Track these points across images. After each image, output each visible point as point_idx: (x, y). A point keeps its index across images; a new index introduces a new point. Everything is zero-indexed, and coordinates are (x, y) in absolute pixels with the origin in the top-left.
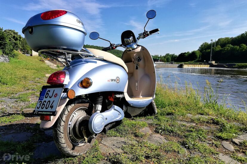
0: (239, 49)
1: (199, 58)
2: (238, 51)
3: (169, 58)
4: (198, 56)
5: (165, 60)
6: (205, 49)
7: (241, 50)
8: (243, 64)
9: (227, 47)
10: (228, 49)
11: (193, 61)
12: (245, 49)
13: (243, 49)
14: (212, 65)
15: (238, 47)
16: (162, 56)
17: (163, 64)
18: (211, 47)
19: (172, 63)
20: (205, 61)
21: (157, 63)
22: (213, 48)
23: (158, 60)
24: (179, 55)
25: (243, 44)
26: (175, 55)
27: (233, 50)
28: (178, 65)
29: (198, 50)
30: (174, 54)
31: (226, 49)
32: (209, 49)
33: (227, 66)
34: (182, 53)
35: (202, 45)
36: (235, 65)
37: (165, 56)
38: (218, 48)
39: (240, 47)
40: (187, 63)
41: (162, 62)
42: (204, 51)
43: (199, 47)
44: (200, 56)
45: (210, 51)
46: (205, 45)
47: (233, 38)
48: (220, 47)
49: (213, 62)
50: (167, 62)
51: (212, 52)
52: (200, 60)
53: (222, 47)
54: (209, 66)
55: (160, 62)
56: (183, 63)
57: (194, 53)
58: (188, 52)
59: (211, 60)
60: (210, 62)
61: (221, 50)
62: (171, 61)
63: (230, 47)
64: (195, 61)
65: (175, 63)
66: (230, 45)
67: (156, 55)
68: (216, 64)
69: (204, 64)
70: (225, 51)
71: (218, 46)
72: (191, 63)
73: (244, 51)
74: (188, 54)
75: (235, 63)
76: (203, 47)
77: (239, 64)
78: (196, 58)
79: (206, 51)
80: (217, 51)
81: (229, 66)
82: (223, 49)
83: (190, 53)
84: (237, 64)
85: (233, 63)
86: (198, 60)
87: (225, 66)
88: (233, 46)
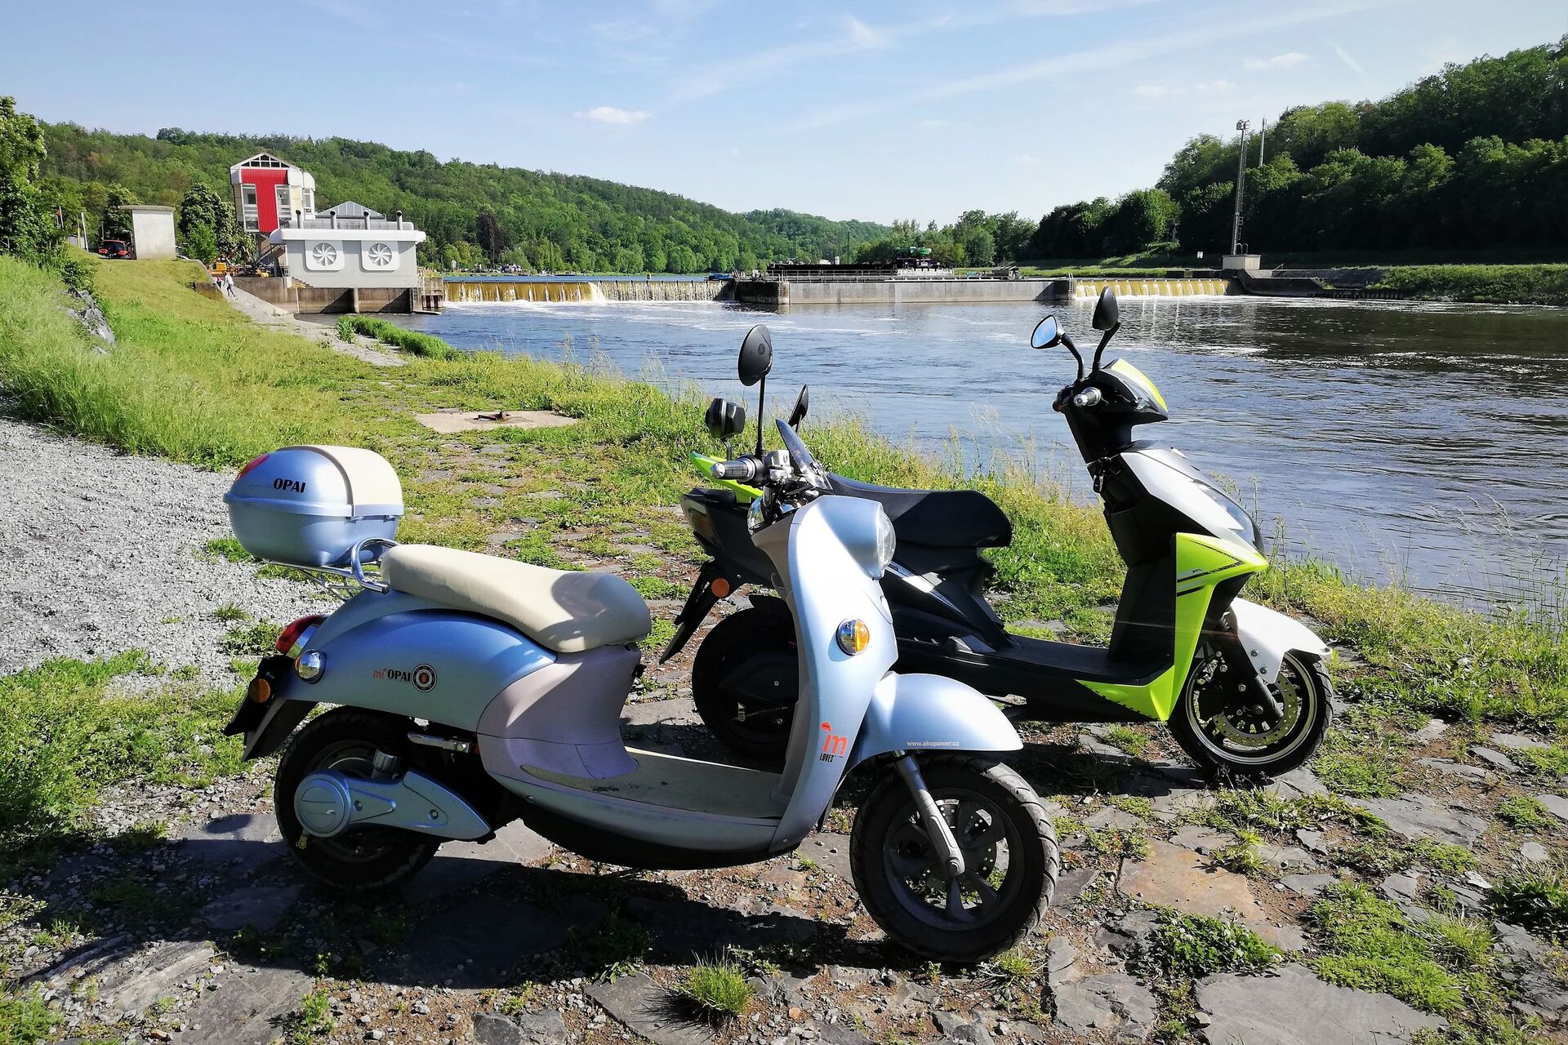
0: (1403, 178)
1: (1167, 237)
2: (1395, 188)
3: (982, 239)
4: (1161, 226)
5: (961, 251)
6: (1204, 183)
7: (1418, 183)
8: (1424, 270)
9: (1335, 165)
10: (1337, 176)
11: (1131, 258)
12: (1441, 178)
13: (1429, 174)
14: (1240, 283)
15: (1400, 164)
16: (940, 228)
17: (949, 280)
18: (1238, 164)
19: (1002, 276)
20: (1200, 255)
21: (912, 280)
22: (1248, 171)
23: (919, 255)
24: (1047, 222)
25: (1430, 147)
26: (1021, 222)
27: (1367, 182)
28: (1037, 288)
29: (1160, 185)
30: (1014, 215)
31: (1326, 180)
32: (1225, 181)
33: (1330, 287)
34: (1061, 204)
35: (1183, 156)
36: (1377, 277)
37: (959, 225)
38: (1283, 173)
39: (1411, 160)
40: (1094, 269)
41: (940, 272)
42: (1198, 191)
43: (1168, 168)
44: (1170, 225)
45: (1234, 190)
46: (1199, 155)
47: (1368, 105)
48: (1290, 164)
49: (1251, 264)
50: (972, 265)
51: (1245, 200)
52: (1172, 251)
53: (1303, 167)
54: (1223, 285)
55: (932, 273)
56: (1069, 270)
57: (1134, 207)
58: (1100, 201)
59: (1239, 251)
60: (1229, 262)
61: (1296, 188)
62: (998, 259)
63: (1351, 167)
64: (1143, 255)
65: (1022, 269)
66: (1354, 152)
67: (901, 222)
68: (1267, 274)
69: (1197, 275)
70: (1324, 188)
71: (1282, 160)
72: (1114, 270)
73: (1437, 190)
74: (1098, 216)
75: (1380, 268)
76: (1190, 165)
77: (1400, 271)
78: (1150, 236)
79: (1204, 194)
80: (1272, 190)
81: (1345, 285)
82: (1308, 175)
83: (1113, 208)
84: (1392, 268)
85: (1368, 268)
86: (1162, 248)
87: (1319, 283)
88: (1369, 160)
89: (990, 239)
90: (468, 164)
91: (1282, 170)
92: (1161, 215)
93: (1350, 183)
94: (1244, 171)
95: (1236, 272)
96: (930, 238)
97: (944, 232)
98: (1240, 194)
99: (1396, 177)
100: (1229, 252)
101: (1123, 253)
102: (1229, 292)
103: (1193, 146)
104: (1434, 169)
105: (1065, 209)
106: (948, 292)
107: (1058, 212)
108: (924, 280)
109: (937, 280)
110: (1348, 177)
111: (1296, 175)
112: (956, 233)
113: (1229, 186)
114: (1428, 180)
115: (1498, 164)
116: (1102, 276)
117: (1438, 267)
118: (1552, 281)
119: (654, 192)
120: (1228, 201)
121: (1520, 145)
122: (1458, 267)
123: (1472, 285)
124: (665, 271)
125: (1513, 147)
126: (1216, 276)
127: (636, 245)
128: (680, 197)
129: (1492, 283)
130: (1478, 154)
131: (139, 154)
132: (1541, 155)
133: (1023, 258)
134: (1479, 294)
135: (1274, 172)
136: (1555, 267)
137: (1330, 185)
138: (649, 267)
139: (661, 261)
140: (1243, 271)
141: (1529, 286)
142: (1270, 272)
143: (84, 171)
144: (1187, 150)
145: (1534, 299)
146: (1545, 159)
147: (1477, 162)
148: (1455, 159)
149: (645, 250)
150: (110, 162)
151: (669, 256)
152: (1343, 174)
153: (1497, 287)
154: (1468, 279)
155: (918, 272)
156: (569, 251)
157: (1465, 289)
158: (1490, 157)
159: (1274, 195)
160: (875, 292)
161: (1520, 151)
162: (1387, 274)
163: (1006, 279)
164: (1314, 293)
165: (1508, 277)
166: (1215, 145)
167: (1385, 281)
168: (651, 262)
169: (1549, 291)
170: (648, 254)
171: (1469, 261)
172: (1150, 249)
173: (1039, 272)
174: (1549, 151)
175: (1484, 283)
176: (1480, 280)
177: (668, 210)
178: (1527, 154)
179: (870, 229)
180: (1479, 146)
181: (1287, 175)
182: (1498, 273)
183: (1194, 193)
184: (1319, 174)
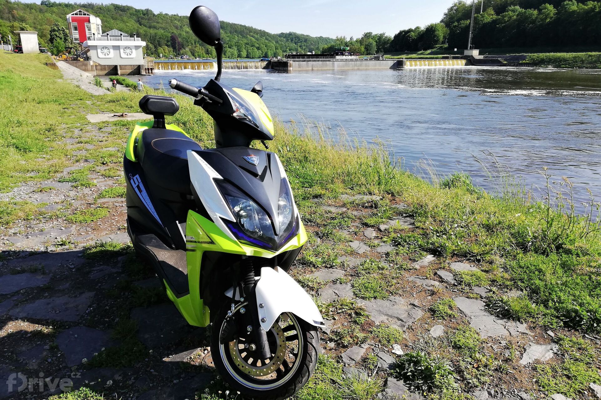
0: (537, 18)
1: (443, 43)
2: (533, 22)
3: (371, 44)
4: (441, 39)
5: (363, 49)
6: (458, 20)
7: (542, 20)
8: (542, 55)
9: (510, 12)
10: (510, 17)
11: (429, 51)
12: (551, 18)
13: (547, 16)
14: (471, 61)
15: (536, 12)
16: (355, 39)
17: (356, 60)
18: (471, 13)
19: (377, 59)
20: (456, 50)
21: (342, 60)
22: (476, 15)
23: (344, 50)
24: (396, 37)
25: (548, 5)
26: (387, 37)
27: (523, 19)
28: (391, 63)
29: (442, 21)
30: (384, 34)
31: (506, 19)
32: (467, 20)
33: (505, 62)
34: (402, 29)
35: (451, 9)
36: (524, 58)
37: (362, 38)
39: (540, 10)
40: (414, 56)
41: (353, 57)
42: (456, 24)
43: (445, 15)
44: (444, 37)
45: (470, 23)
46: (457, 9)
48: (493, 12)
49: (475, 53)
50: (367, 54)
51: (474, 27)
52: (445, 48)
53: (498, 14)
54: (464, 62)
55: (350, 57)
56: (404, 56)
57: (431, 30)
58: (418, 28)
59: (471, 48)
60: (467, 53)
61: (494, 22)
62: (377, 52)
63: (516, 13)
64: (433, 50)
65: (385, 56)
66: (517, 7)
67: (339, 37)
68: (481, 57)
69: (454, 58)
70: (505, 22)
71: (489, 11)
72: (422, 56)
73: (550, 22)
74: (417, 34)
75: (525, 54)
76: (454, 13)
77: (533, 56)
78: (437, 42)
79: (459, 25)
80: (485, 23)
81: (512, 61)
82: (499, 17)
83: (422, 31)
84: (530, 54)
85: (521, 54)
86: (441, 47)
87: (501, 60)
88: (524, 10)
89: (374, 43)
90: (166, 14)
91: (489, 15)
92: (441, 33)
93: (515, 20)
94: (473, 15)
95: (469, 56)
96: (351, 43)
97: (357, 41)
98: (472, 25)
99: (534, 17)
100: (467, 48)
101: (425, 49)
102: (466, 65)
103: (455, 5)
104: (549, 14)
105: (404, 31)
106: (355, 65)
107: (401, 33)
108: (346, 60)
109: (352, 60)
110: (515, 17)
111: (495, 17)
112: (361, 42)
113: (468, 22)
114: (546, 18)
115: (574, 12)
116: (417, 58)
117: (548, 54)
118: (592, 59)
119: (241, 25)
120: (468, 27)
121: (584, 4)
122: (555, 54)
123: (561, 61)
124: (246, 58)
125: (580, 4)
126: (462, 58)
127: (234, 47)
128: (252, 27)
129: (568, 60)
130: (566, 8)
131: (33, 11)
132: (592, 8)
133: (387, 52)
134: (563, 65)
135: (486, 16)
136: (593, 53)
137: (508, 21)
138: (239, 56)
139: (244, 54)
140: (472, 56)
141: (583, 61)
142: (483, 56)
143: (11, 18)
144: (453, 7)
145: (584, 67)
146: (593, 9)
147: (566, 11)
148: (557, 10)
149: (238, 49)
150: (21, 14)
151: (247, 52)
152: (513, 16)
153: (570, 62)
154: (559, 58)
155: (344, 57)
156: (208, 50)
157: (557, 63)
158: (571, 9)
159: (485, 25)
160: (326, 65)
161: (583, 6)
162: (528, 57)
163: (379, 60)
164: (499, 65)
165: (575, 58)
166: (464, 5)
167: (527, 60)
168: (240, 54)
169: (590, 63)
170: (239, 51)
171: (560, 52)
172: (437, 47)
173: (392, 57)
174: (595, 6)
175: (565, 60)
176: (564, 59)
177: (247, 33)
178: (586, 7)
179: (327, 40)
180: (567, 5)
181: (491, 17)
182: (571, 56)
183: (454, 24)
184: (504, 17)
